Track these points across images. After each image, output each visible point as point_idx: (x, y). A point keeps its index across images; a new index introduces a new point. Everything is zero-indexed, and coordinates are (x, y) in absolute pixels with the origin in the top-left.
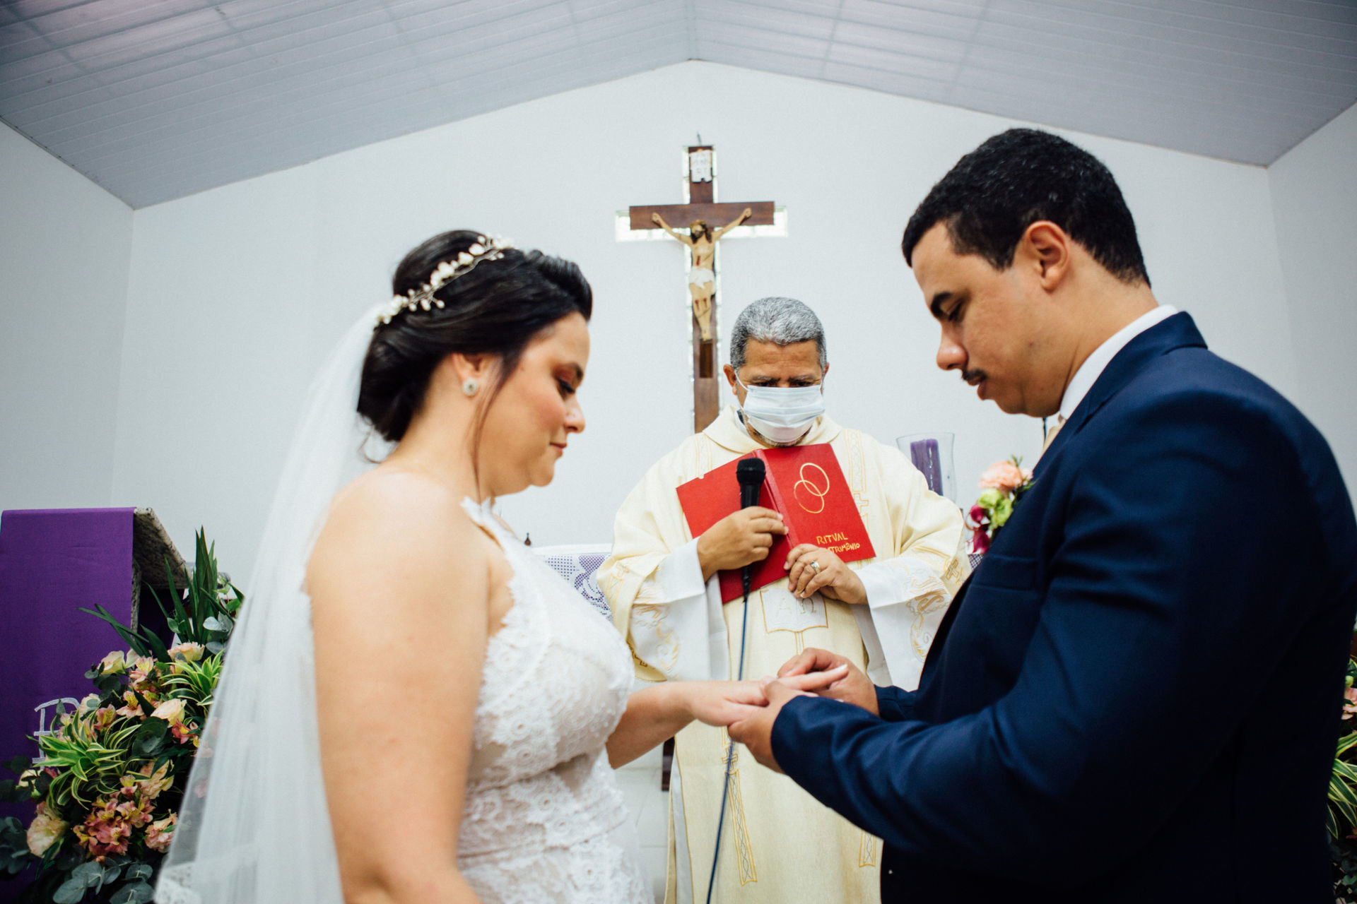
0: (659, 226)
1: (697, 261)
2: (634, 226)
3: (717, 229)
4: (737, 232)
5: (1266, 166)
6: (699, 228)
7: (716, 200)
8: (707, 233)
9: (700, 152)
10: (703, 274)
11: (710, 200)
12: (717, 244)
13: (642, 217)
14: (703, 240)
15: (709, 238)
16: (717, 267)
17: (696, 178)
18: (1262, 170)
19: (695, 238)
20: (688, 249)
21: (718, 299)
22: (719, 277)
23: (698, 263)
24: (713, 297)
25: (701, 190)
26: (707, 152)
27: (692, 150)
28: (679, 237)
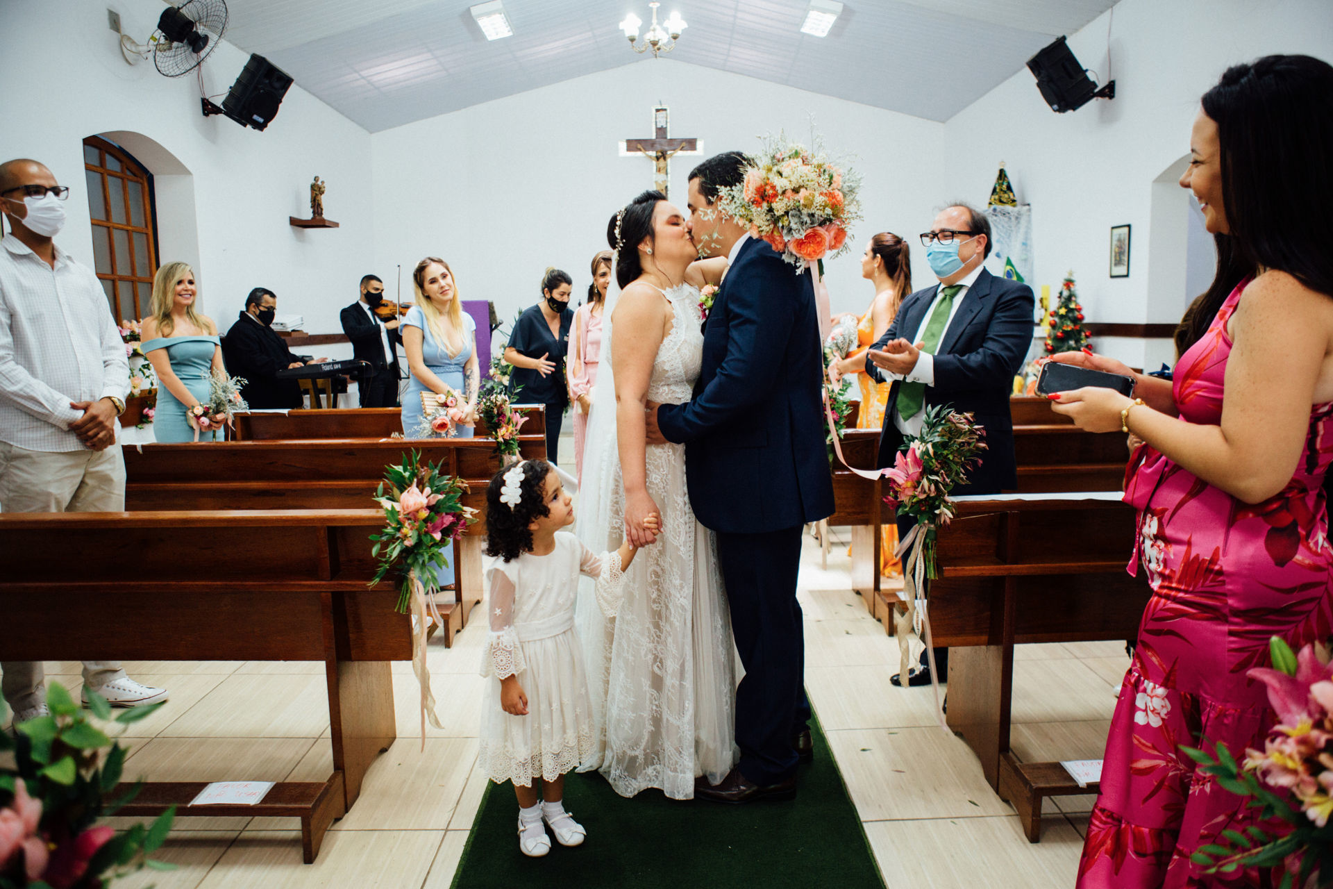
0: (640, 150)
1: (659, 170)
2: (629, 149)
3: (669, 152)
4: (679, 153)
5: (943, 122)
6: (660, 154)
7: (669, 137)
8: (662, 156)
9: (661, 112)
10: (661, 177)
11: (666, 138)
12: (669, 160)
13: (633, 145)
14: (662, 160)
15: (665, 159)
16: (669, 171)
17: (659, 126)
18: (941, 124)
19: (658, 158)
20: (654, 162)
21: (669, 188)
22: (669, 175)
23: (659, 171)
24: (666, 187)
25: (661, 131)
26: (664, 112)
27: (658, 110)
28: (650, 157)
